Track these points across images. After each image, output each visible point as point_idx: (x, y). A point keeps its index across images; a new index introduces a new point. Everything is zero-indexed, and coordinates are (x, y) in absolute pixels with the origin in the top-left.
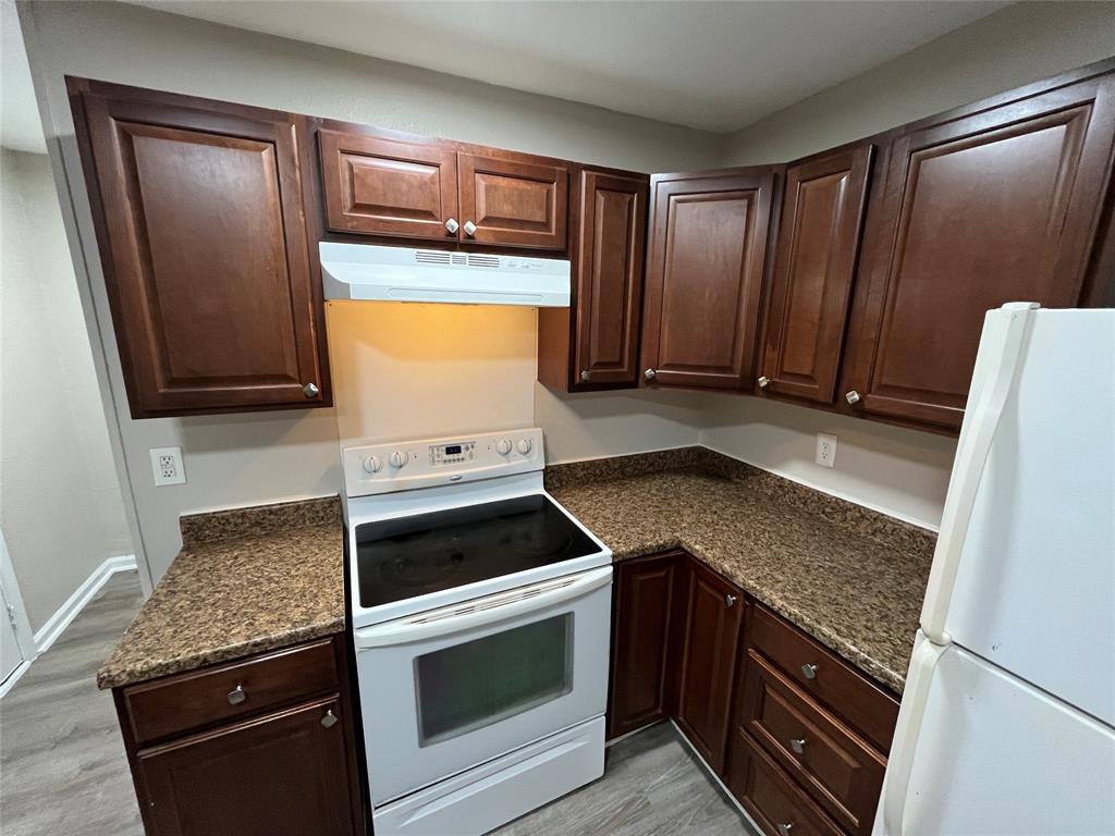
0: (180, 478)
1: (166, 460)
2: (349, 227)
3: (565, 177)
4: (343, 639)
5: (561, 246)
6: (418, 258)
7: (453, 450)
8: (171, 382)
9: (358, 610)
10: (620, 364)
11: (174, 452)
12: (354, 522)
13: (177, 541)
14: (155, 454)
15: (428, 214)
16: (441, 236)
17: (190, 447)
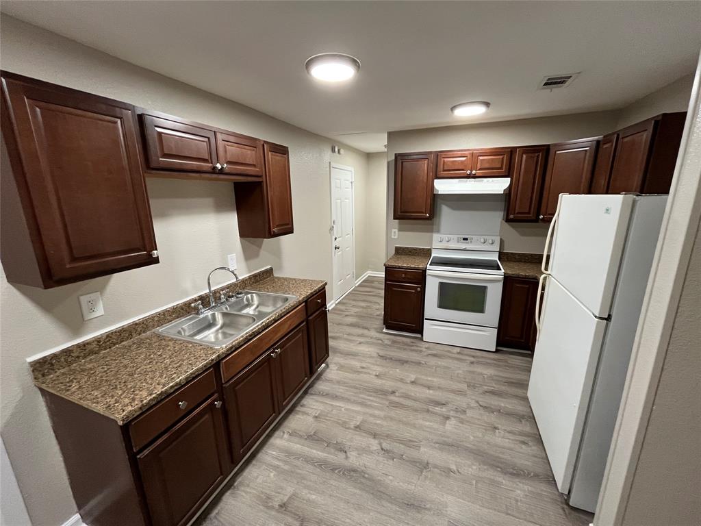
0: (396, 237)
1: (395, 232)
2: (441, 176)
3: (509, 153)
4: (424, 271)
5: (507, 174)
6: (459, 181)
7: (465, 239)
8: (401, 212)
9: (428, 266)
10: (529, 213)
11: (396, 230)
12: (433, 255)
13: (393, 252)
14: (393, 230)
15: (463, 170)
16: (466, 175)
17: (400, 230)
